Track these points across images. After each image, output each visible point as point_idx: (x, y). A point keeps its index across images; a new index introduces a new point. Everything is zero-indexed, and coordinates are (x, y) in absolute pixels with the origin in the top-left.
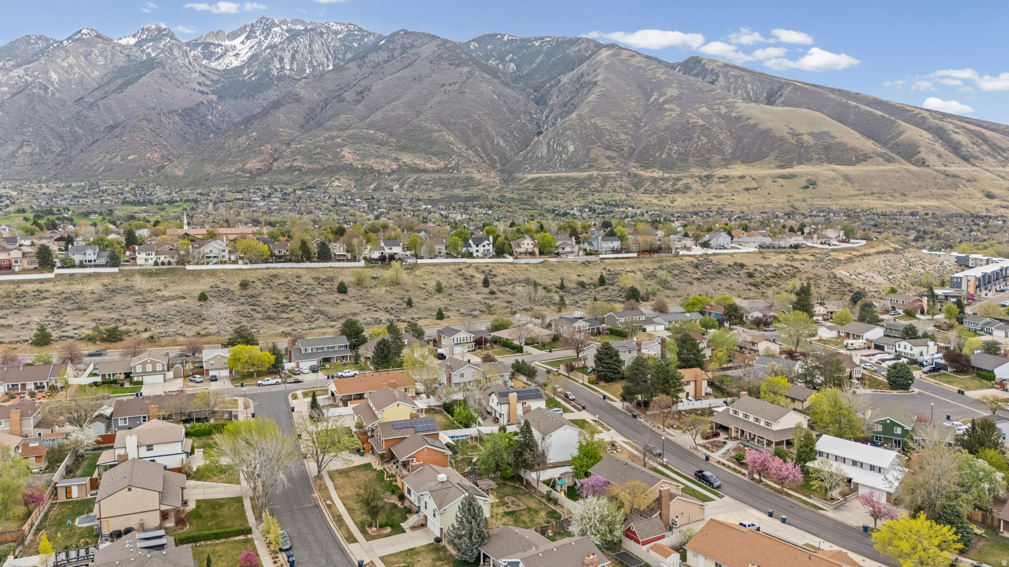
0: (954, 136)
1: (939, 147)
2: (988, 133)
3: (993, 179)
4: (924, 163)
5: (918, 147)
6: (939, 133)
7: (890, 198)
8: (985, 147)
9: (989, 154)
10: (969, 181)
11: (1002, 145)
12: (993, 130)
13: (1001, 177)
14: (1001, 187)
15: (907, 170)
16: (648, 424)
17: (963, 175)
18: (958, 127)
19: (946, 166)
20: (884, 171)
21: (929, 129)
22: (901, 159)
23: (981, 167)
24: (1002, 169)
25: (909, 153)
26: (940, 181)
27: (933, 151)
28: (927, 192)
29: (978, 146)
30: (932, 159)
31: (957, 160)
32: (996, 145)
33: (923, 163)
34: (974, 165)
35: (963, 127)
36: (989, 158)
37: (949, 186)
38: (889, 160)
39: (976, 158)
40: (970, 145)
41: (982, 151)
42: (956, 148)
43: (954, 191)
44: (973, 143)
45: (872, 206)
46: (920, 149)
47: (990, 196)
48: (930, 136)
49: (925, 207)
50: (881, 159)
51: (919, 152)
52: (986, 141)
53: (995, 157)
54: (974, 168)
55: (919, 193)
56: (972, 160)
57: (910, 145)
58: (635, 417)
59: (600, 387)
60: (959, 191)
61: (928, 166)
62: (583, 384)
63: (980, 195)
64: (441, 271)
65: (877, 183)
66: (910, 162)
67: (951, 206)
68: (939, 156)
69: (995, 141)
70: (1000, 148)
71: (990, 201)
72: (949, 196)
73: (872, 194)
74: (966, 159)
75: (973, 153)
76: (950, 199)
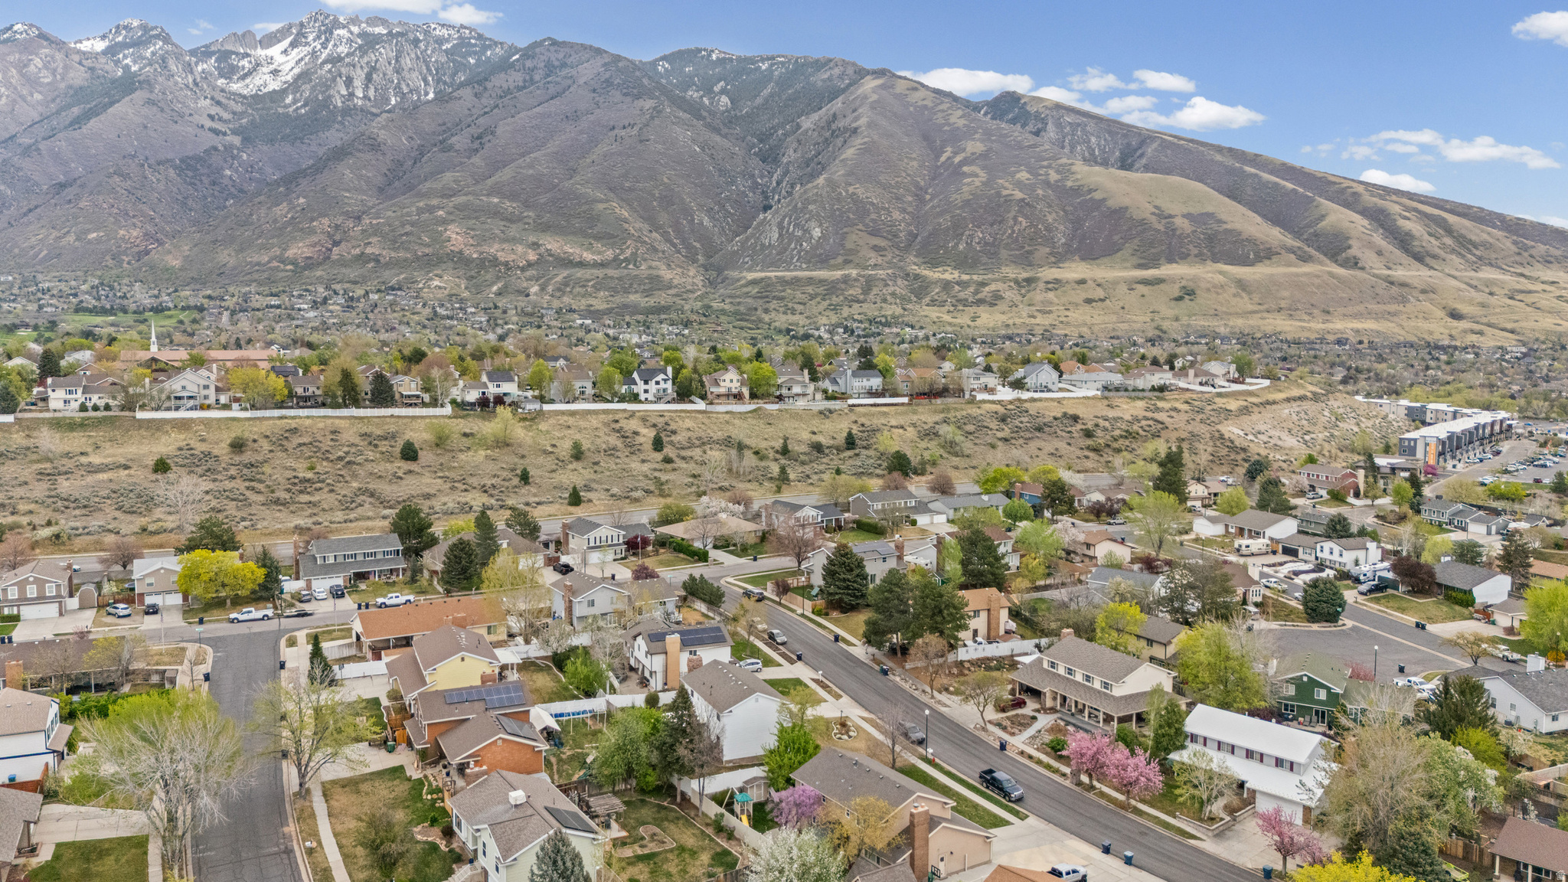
0: (1401, 222)
1: (1378, 239)
2: (1451, 219)
3: (1460, 290)
4: (1356, 264)
5: (1348, 238)
6: (1379, 218)
7: (1306, 317)
8: (1448, 241)
9: (1453, 251)
10: (1424, 292)
11: (1473, 238)
12: (1459, 214)
13: (1471, 286)
14: (1471, 302)
15: (1331, 274)
16: (906, 686)
17: (1415, 282)
18: (1407, 209)
19: (1389, 268)
20: (1297, 275)
21: (1364, 212)
22: (1322, 257)
23: (1442, 271)
24: (1473, 274)
25: (1335, 247)
26: (1381, 292)
27: (1370, 245)
28: (1361, 308)
29: (1437, 238)
30: (1369, 259)
31: (1406, 260)
32: (1464, 237)
33: (1354, 264)
34: (1432, 268)
35: (1416, 210)
36: (1454, 257)
37: (1394, 299)
38: (1305, 259)
39: (1435, 257)
40: (1426, 237)
41: (1443, 247)
42: (1404, 241)
43: (1401, 308)
44: (1430, 234)
45: (1279, 329)
46: (1351, 242)
47: (1455, 315)
48: (1366, 222)
49: (1358, 331)
50: (1292, 256)
51: (1349, 247)
52: (1449, 230)
53: (1463, 256)
54: (1430, 273)
55: (1350, 310)
56: (1428, 260)
57: (1336, 236)
58: (885, 673)
59: (830, 620)
60: (1409, 308)
61: (1363, 269)
62: (803, 615)
63: (1441, 314)
64: (582, 424)
65: (1286, 294)
66: (1336, 262)
67: (1396, 330)
68: (1380, 253)
69: (1463, 232)
70: (1470, 242)
71: (1455, 323)
72: (1394, 314)
73: (1280, 310)
74: (1419, 258)
75: (1429, 248)
76: (1395, 319)
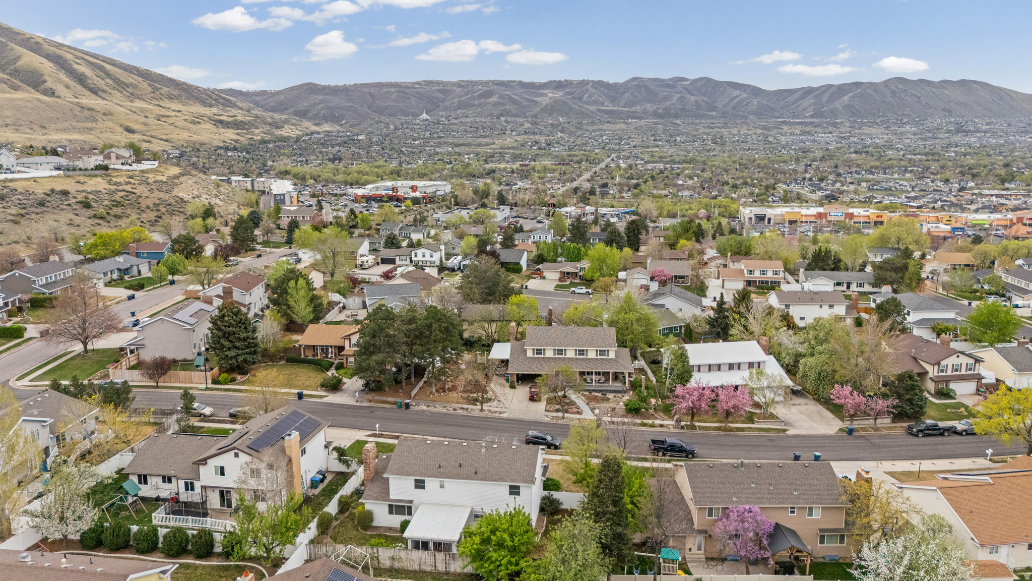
0: (75, 66)
1: (63, 76)
2: (108, 67)
3: (127, 114)
4: (53, 93)
5: (42, 75)
6: (59, 61)
7: (30, 131)
8: (109, 81)
9: (114, 88)
10: (104, 114)
11: (125, 81)
12: (109, 64)
13: (133, 112)
14: (136, 122)
15: (38, 100)
17: (97, 108)
18: (77, 57)
19: (77, 98)
20: (13, 100)
21: (47, 57)
22: (28, 88)
23: (111, 101)
24: (130, 104)
25: (34, 81)
26: (78, 114)
27: (59, 80)
28: (66, 124)
29: (102, 79)
30: (60, 89)
31: (87, 93)
32: (118, 79)
33: (52, 93)
34: (104, 99)
35: (83, 58)
36: (116, 92)
37: (87, 119)
38: (16, 88)
39: (104, 91)
40: (95, 77)
41: (107, 84)
42: (81, 79)
43: (94, 125)
44: (97, 76)
45: (11, 140)
46: (45, 78)
47: (129, 130)
48: (51, 65)
49: (70, 141)
50: (4, 85)
51: (45, 81)
52: (108, 74)
53: (121, 92)
54: (105, 102)
55: (59, 126)
56: (100, 93)
57: (33, 73)
60: (100, 125)
61: (59, 97)
63: (120, 130)
65: (8, 113)
66: (38, 91)
67: (96, 140)
68: (67, 87)
69: (117, 75)
70: (125, 84)
71: (131, 136)
72: (91, 129)
73: (7, 125)
74: (94, 91)
75: (100, 86)
76: (92, 132)
